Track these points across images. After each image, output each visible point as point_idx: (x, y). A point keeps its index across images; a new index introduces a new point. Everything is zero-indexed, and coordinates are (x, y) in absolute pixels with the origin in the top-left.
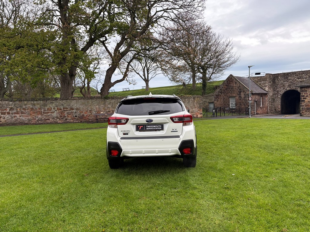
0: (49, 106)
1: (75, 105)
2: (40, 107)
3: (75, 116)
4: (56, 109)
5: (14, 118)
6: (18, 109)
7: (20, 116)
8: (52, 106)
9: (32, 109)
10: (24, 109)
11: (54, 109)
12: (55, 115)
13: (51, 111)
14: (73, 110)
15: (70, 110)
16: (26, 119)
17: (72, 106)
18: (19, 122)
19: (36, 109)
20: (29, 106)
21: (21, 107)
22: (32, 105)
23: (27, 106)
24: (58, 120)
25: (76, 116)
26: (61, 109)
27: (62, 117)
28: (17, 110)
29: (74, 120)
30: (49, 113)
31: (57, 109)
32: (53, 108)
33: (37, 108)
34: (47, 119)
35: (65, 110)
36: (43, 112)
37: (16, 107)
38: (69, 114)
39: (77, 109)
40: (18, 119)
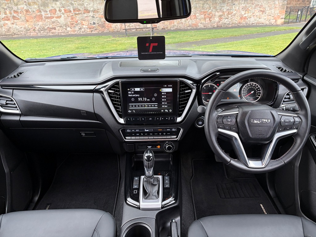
0: (52, 6)
1: (91, 5)
2: (38, 8)
3: (92, 23)
4: (63, 11)
5: (3, 27)
6: (8, 12)
7: (13, 24)
8: (55, 7)
9: (27, 11)
10: (15, 12)
11: (60, 11)
12: (62, 20)
13: (56, 16)
14: (89, 12)
15: (84, 13)
16: (22, 28)
17: (87, 5)
18: (13, 33)
19: (34, 12)
20: (22, 6)
21: (11, 8)
22: (26, 4)
23: (19, 7)
24: (69, 29)
25: (94, 23)
26: (70, 12)
27: (74, 25)
28: (5, 13)
29: (92, 30)
30: (53, 18)
31: (65, 11)
32: (57, 9)
33: (35, 10)
34: (52, 28)
35: (77, 13)
36: (45, 17)
37: (3, 8)
38: (83, 20)
39: (94, 11)
40: (11, 28)
